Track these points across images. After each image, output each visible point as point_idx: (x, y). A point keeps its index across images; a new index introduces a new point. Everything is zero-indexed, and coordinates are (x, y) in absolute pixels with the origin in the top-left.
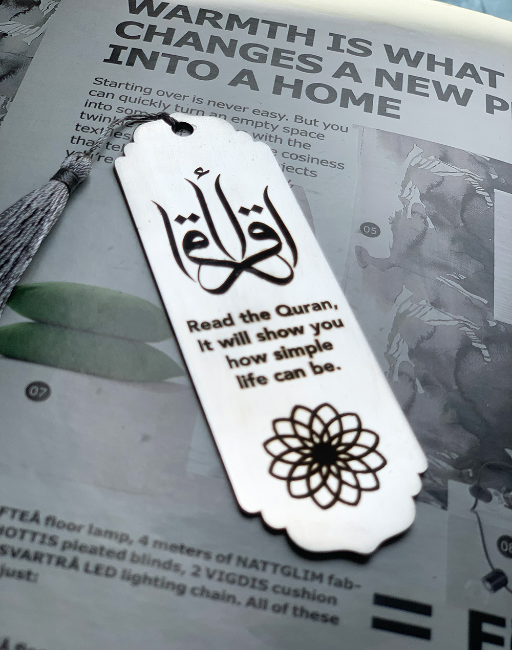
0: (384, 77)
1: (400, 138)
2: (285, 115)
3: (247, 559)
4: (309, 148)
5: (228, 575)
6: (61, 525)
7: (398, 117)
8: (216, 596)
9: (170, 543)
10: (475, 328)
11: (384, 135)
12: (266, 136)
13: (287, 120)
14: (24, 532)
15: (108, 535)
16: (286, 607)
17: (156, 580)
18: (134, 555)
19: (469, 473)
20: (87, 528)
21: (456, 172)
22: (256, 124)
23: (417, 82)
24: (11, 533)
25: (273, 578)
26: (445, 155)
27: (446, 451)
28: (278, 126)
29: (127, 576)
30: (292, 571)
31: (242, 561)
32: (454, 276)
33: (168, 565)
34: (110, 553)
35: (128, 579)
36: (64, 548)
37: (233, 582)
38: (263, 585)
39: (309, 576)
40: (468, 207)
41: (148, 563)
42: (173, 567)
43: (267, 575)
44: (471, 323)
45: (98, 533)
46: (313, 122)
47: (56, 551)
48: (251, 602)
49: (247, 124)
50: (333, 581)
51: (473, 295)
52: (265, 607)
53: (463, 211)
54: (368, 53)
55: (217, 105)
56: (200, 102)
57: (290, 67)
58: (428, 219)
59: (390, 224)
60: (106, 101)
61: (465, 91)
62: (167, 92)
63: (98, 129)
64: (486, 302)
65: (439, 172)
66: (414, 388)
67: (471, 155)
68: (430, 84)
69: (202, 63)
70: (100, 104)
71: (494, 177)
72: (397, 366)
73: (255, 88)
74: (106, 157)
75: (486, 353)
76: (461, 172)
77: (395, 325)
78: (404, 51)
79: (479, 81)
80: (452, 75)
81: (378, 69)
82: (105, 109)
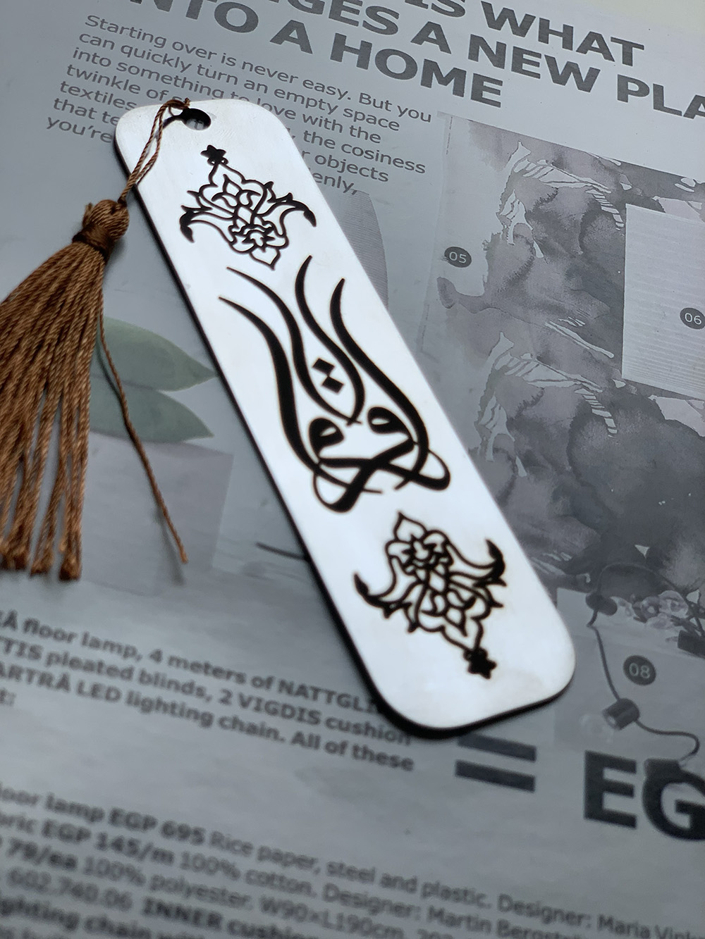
0: (480, 47)
1: (499, 133)
2: (347, 92)
3: (292, 684)
4: (378, 141)
5: (268, 704)
6: (45, 632)
7: (498, 104)
8: (252, 730)
9: (191, 660)
10: (596, 389)
11: (480, 128)
12: (321, 120)
13: (349, 99)
15: (109, 648)
16: (344, 746)
17: (174, 706)
18: (143, 674)
19: (585, 578)
20: (80, 637)
21: (575, 182)
22: (308, 103)
23: (525, 56)
25: (328, 710)
26: (560, 159)
27: (555, 552)
28: (336, 107)
29: (133, 700)
30: (352, 701)
31: (285, 687)
32: (569, 322)
33: (189, 688)
34: (112, 671)
35: (136, 703)
36: (49, 662)
37: (274, 712)
38: (314, 717)
40: (589, 229)
41: (162, 685)
42: (195, 692)
43: (320, 705)
44: (588, 383)
45: (96, 644)
46: (384, 105)
47: (39, 666)
48: (298, 738)
49: (295, 101)
51: (594, 347)
52: (317, 746)
53: (583, 234)
54: (459, 11)
55: (256, 70)
56: (231, 64)
57: (356, 23)
58: (536, 246)
59: (485, 250)
60: (101, 51)
61: (589, 70)
62: (187, 46)
63: (92, 92)
64: (612, 356)
65: (549, 183)
66: (513, 470)
67: (596, 159)
68: (543, 61)
69: (236, 7)
70: (95, 55)
71: (626, 187)
72: (492, 440)
73: (306, 48)
74: (102, 133)
75: (610, 422)
76: (583, 182)
77: (490, 385)
78: (508, 14)
79: (609, 57)
80: (572, 49)
81: (472, 36)
82: (102, 65)
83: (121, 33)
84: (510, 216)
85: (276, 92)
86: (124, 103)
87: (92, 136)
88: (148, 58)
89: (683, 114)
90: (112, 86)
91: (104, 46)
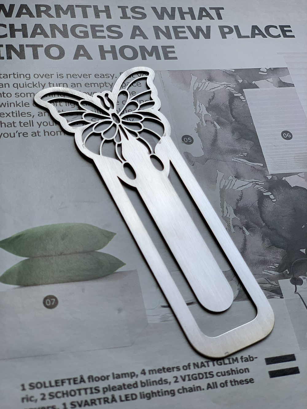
0: (159, 32)
1: (182, 73)
2: (114, 74)
3: (198, 363)
5: (192, 376)
6: (97, 379)
7: (176, 58)
8: (191, 390)
9: (157, 369)
10: (262, 183)
11: (173, 73)
13: (116, 77)
14: (79, 390)
15: (124, 376)
16: (226, 382)
17: (158, 392)
18: (141, 382)
19: (287, 271)
20: (111, 376)
21: (220, 86)
22: (100, 85)
23: (178, 30)
24: (73, 393)
26: (210, 76)
27: (272, 264)
28: (113, 83)
29: (143, 396)
31: (196, 365)
32: (241, 155)
33: (162, 382)
34: (129, 386)
35: (144, 398)
36: (104, 392)
37: (196, 379)
38: (211, 374)
39: (231, 361)
40: (233, 107)
41: (151, 385)
42: (164, 382)
43: (211, 368)
44: (258, 182)
45: (118, 376)
47: (101, 395)
48: (209, 386)
49: (95, 87)
50: (244, 360)
51: (254, 164)
52: (217, 387)
53: (231, 111)
54: (144, 16)
55: (73, 77)
56: (62, 77)
57: (104, 37)
58: (215, 123)
59: (196, 132)
60: (6, 90)
61: (206, 28)
62: (40, 74)
63: (10, 113)
64: (262, 165)
65: (210, 90)
66: (243, 233)
67: (224, 71)
68: (186, 29)
69: (52, 47)
70: (3, 93)
71: (240, 81)
72: (231, 222)
73: (90, 58)
74: (23, 133)
75: (272, 197)
76: (222, 85)
77: (221, 197)
78: (164, 10)
79: (212, 18)
80: (195, 19)
81: (154, 27)
82: (8, 97)
83: (10, 78)
84: (200, 112)
85: (85, 85)
86: (25, 114)
87: (19, 136)
88: (26, 87)
89: (250, 37)
90: (17, 106)
91: (5, 87)
